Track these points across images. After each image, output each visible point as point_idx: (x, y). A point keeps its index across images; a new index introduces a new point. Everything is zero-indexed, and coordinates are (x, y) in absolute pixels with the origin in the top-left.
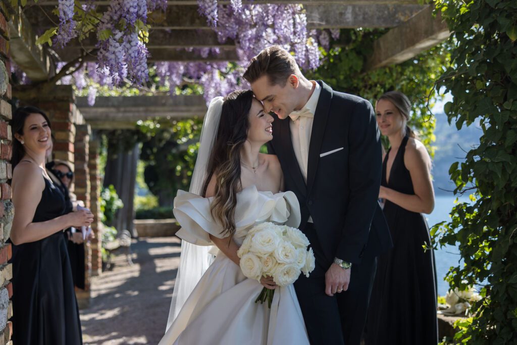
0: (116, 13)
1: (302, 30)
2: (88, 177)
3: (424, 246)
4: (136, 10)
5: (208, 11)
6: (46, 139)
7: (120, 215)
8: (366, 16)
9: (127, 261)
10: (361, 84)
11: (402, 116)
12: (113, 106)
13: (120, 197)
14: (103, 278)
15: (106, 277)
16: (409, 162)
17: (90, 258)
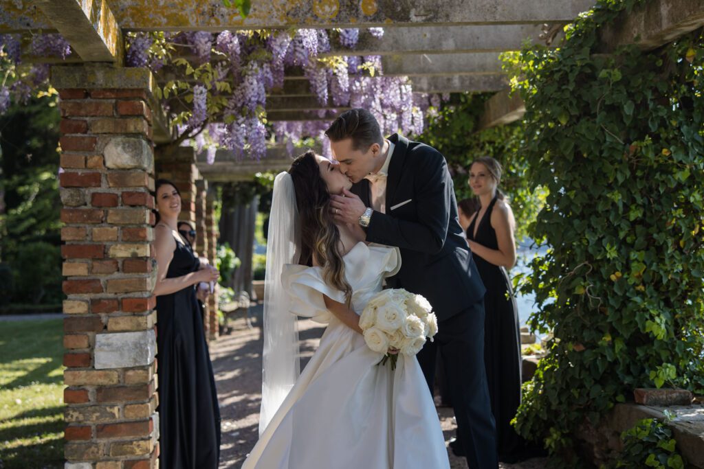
0: (239, 101)
1: (408, 100)
2: (205, 234)
3: (506, 295)
4: (256, 99)
5: (318, 90)
6: (176, 205)
7: (237, 275)
8: (473, 81)
9: (247, 324)
10: (474, 143)
11: (493, 179)
12: (231, 160)
13: (237, 256)
14: (220, 342)
15: (224, 341)
16: (495, 220)
17: (208, 318)
